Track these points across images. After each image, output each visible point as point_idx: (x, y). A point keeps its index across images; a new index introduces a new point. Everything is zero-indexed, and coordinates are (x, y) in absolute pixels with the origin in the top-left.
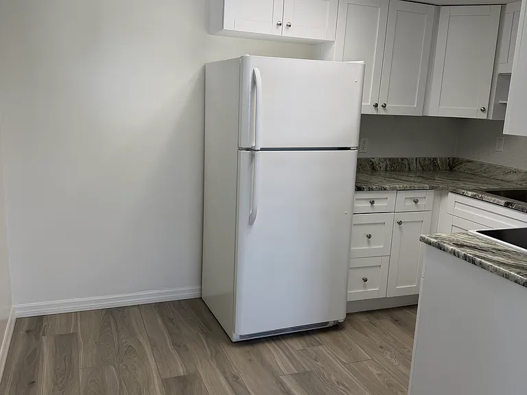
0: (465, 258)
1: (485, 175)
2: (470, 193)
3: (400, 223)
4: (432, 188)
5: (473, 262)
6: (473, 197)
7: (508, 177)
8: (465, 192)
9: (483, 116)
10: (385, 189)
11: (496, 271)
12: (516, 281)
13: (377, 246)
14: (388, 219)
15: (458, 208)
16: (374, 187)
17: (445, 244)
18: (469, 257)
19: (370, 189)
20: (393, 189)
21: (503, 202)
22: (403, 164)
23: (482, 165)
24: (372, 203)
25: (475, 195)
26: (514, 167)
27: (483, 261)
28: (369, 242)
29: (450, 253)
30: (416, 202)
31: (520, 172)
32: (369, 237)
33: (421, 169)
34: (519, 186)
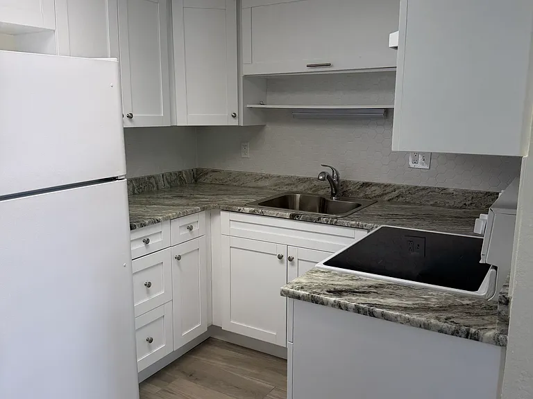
0: (358, 310)
1: (235, 184)
2: (247, 209)
3: (178, 258)
4: (203, 209)
5: (372, 314)
6: (252, 213)
7: (260, 184)
8: (242, 208)
9: (234, 123)
10: (158, 221)
11: (408, 321)
12: (441, 331)
13: (157, 293)
14: (166, 257)
15: (234, 226)
16: (147, 222)
17: (322, 296)
18: (363, 309)
19: (143, 225)
20: (166, 219)
21: (288, 214)
22: (151, 183)
23: (230, 173)
24: (147, 242)
25: (254, 211)
26: (265, 172)
27: (385, 311)
28: (148, 292)
29: (333, 306)
30: (190, 229)
31: (272, 177)
32: (149, 285)
33: (168, 186)
34: (278, 193)
